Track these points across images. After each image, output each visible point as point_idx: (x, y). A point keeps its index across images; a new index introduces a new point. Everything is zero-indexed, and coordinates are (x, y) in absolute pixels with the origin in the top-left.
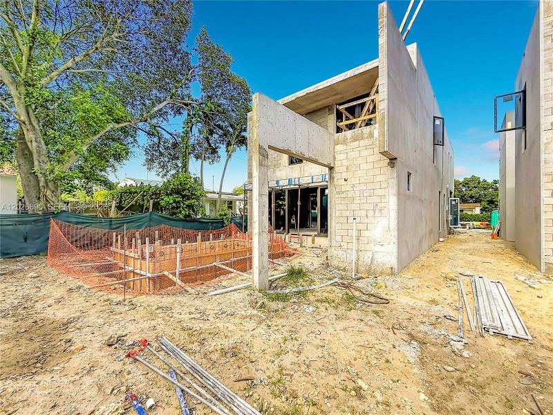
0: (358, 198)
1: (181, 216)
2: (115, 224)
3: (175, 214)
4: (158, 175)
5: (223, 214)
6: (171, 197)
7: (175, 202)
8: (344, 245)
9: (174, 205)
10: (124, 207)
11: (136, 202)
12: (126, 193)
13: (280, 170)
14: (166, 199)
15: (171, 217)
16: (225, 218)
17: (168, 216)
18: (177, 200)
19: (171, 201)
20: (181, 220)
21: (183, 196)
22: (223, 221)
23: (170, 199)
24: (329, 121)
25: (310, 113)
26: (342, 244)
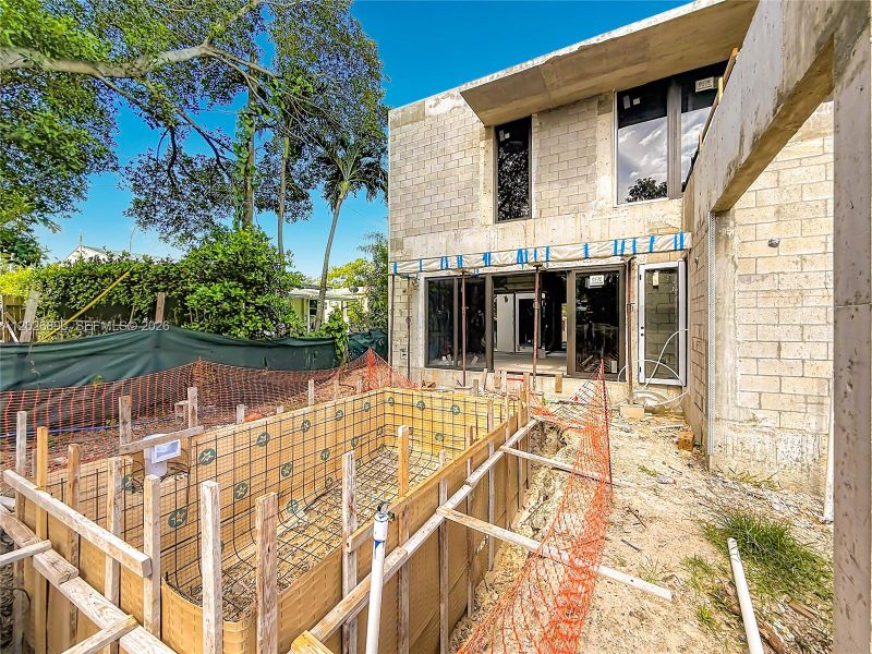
0: (820, 293)
1: (242, 335)
2: (38, 364)
3: (228, 328)
4: (166, 240)
5: (336, 327)
6: (217, 287)
7: (227, 297)
8: (769, 419)
9: (226, 305)
10: (76, 311)
11: (110, 298)
12: (80, 275)
13: (471, 234)
14: (202, 289)
15: (217, 337)
16: (339, 335)
17: (206, 335)
18: (233, 293)
19: (219, 297)
20: (239, 344)
21: (247, 285)
22: (334, 344)
23: (216, 291)
24: (600, 127)
25: (550, 110)
26: (759, 415)
